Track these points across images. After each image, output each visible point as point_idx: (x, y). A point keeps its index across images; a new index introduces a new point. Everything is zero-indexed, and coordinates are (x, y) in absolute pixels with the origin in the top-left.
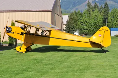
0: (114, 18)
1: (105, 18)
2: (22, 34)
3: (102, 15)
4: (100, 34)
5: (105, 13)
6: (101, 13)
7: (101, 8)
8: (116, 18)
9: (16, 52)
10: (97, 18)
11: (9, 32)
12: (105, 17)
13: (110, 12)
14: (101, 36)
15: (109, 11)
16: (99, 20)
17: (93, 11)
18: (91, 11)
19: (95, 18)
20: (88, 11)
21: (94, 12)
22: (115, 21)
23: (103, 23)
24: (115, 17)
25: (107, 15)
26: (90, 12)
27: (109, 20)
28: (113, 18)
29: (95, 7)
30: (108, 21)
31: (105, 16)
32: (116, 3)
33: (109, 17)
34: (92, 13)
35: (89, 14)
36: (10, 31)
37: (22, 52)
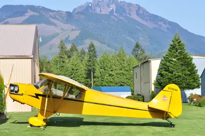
0: (105, 70)
1: (90, 71)
2: (37, 96)
3: (84, 64)
4: (165, 96)
5: (90, 61)
6: (82, 61)
7: (83, 53)
8: (109, 70)
9: (28, 126)
10: (76, 70)
11: (14, 93)
12: (90, 68)
13: (98, 60)
14: (166, 100)
15: (97, 58)
16: (79, 73)
17: (69, 57)
18: (66, 57)
19: (73, 69)
20: (61, 57)
21: (72, 59)
22: (107, 75)
23: (87, 78)
24: (106, 68)
25: (94, 65)
26: (64, 60)
27: (97, 73)
28: (103, 70)
29: (72, 50)
30: (95, 74)
31: (90, 66)
32: (103, 43)
33: (97, 69)
34: (67, 61)
35: (63, 62)
36: (16, 92)
37: (39, 127)
